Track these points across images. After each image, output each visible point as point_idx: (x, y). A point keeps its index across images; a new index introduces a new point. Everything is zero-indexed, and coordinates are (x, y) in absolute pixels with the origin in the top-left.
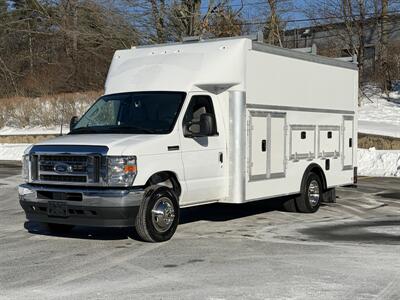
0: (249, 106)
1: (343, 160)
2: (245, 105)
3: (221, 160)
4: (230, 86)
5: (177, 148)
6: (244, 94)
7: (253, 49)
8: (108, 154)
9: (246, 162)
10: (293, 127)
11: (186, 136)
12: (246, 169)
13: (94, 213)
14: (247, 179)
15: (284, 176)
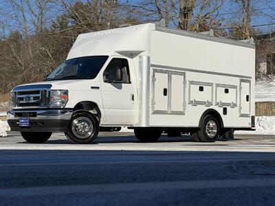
0: (153, 66)
1: (240, 109)
2: (149, 65)
3: (133, 99)
4: (140, 52)
5: (98, 88)
6: (149, 58)
7: (156, 30)
8: (51, 89)
9: (151, 101)
10: (192, 83)
11: (105, 82)
12: (150, 106)
13: (43, 124)
14: (151, 112)
15: (184, 114)
